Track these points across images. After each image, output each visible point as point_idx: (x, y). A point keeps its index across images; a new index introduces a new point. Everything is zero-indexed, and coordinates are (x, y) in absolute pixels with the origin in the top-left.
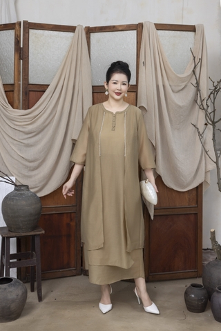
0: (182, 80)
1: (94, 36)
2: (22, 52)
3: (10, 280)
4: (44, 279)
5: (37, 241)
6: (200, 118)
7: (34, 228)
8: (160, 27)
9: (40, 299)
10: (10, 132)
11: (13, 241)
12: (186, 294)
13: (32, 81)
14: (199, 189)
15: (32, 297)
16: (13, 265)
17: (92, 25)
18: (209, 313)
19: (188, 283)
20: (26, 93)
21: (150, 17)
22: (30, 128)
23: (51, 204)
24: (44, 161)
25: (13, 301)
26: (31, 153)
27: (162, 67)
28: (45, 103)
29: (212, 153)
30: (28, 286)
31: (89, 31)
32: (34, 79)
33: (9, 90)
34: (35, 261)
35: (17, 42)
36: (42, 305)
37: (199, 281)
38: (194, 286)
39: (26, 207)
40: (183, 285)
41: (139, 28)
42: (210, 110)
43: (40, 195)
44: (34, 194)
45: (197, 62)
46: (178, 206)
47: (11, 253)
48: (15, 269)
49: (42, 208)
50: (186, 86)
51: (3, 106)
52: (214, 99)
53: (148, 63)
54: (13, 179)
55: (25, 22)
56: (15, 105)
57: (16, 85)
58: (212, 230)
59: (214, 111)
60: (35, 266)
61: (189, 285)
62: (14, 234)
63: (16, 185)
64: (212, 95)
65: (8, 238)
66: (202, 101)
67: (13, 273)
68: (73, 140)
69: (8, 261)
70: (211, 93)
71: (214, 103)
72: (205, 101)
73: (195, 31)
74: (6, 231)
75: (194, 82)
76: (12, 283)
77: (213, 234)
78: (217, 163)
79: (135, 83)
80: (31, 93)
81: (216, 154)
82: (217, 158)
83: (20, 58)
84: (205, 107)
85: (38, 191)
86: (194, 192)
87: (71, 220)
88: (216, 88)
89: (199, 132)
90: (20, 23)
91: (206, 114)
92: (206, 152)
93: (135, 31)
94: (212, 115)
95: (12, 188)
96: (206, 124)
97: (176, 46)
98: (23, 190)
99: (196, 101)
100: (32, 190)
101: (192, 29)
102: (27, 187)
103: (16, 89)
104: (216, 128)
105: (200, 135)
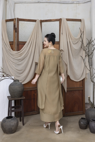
0: (76, 39)
1: (43, 23)
2: (16, 30)
3: (12, 117)
4: (25, 116)
5: (22, 101)
6: (83, 54)
7: (21, 96)
8: (68, 20)
9: (23, 124)
10: (12, 60)
11: (13, 102)
12: (79, 122)
13: (20, 40)
15: (20, 123)
16: (13, 111)
17: (42, 19)
18: (88, 130)
20: (18, 45)
21: (64, 16)
22: (19, 58)
23: (27, 87)
24: (25, 70)
25: (13, 126)
26: (20, 68)
27: (69, 35)
28: (25, 48)
29: (88, 67)
30: (19, 119)
31: (42, 21)
33: (11, 44)
34: (21, 109)
35: (14, 26)
36: (24, 127)
37: (84, 116)
38: (82, 118)
39: (18, 88)
40: (78, 118)
41: (60, 20)
42: (87, 51)
43: (23, 83)
45: (82, 33)
46: (75, 87)
47: (12, 106)
48: (14, 112)
49: (24, 88)
50: (78, 42)
51: (9, 50)
52: (89, 46)
53: (64, 33)
54: (13, 77)
55: (17, 18)
56: (14, 49)
57: (14, 42)
58: (89, 97)
59: (89, 51)
60: (21, 111)
61: (80, 118)
62: (13, 99)
63: (14, 80)
64: (88, 45)
65: (11, 100)
66: (84, 47)
67: (13, 114)
68: (36, 62)
69: (11, 109)
70: (87, 44)
71: (89, 48)
72: (85, 47)
73: (81, 21)
74: (10, 98)
75: (81, 40)
76: (13, 118)
77: (89, 98)
78: (90, 71)
79: (59, 41)
80: (20, 45)
81: (90, 67)
82: (90, 69)
83: (16, 32)
84: (85, 49)
85: (22, 82)
86: (82, 82)
87: (35, 93)
88: (89, 42)
89: (83, 59)
90: (16, 19)
91: (86, 52)
92: (86, 67)
93: (59, 22)
94: (88, 52)
95: (12, 81)
96: (86, 56)
97: (74, 27)
98: (17, 82)
99: (82, 47)
100: (20, 82)
101: (80, 20)
102: (18, 80)
103: (14, 43)
104: (90, 57)
105: (84, 60)
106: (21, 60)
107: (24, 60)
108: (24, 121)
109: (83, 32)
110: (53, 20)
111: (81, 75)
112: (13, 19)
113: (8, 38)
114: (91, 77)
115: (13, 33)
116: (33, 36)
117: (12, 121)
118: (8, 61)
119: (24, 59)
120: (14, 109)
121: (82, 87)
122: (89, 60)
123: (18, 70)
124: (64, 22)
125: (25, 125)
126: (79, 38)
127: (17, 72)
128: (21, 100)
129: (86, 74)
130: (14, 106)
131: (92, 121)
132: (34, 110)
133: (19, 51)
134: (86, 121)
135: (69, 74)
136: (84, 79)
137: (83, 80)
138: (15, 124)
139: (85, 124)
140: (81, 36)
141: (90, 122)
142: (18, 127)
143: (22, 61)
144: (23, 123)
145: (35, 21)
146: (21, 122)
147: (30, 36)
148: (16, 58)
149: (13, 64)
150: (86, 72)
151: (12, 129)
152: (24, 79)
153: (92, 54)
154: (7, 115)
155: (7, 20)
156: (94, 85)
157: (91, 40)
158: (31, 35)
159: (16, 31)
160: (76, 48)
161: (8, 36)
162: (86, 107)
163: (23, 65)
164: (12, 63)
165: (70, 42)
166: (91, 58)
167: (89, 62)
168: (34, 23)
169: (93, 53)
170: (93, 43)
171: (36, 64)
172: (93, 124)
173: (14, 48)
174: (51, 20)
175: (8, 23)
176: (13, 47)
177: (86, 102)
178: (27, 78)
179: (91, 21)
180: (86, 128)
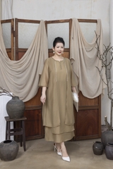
0: (91, 46)
1: (48, 25)
2: (15, 33)
3: (11, 141)
4: (27, 140)
5: (23, 123)
6: (100, 64)
7: (22, 117)
8: (80, 21)
9: (25, 150)
10: (10, 72)
11: (12, 123)
12: (94, 147)
13: (19, 47)
14: (99, 97)
15: (21, 149)
16: (12, 134)
17: (48, 20)
18: (104, 155)
19: (95, 141)
20: (17, 53)
21: (75, 16)
22: (19, 69)
23: (29, 105)
24: (26, 85)
25: (12, 151)
26: (20, 81)
27: (81, 40)
28: (26, 57)
29: (105, 80)
30: (19, 144)
31: (47, 23)
33: (9, 51)
34: (22, 132)
35: (12, 28)
36: (26, 153)
37: (100, 140)
38: (97, 142)
39: (18, 107)
40: (92, 142)
41: (70, 21)
42: (104, 60)
43: (24, 101)
44: (22, 101)
45: (98, 37)
46: (89, 105)
47: (11, 129)
48: (13, 136)
49: (25, 107)
50: (93, 49)
51: (6, 59)
52: (106, 55)
53: (75, 38)
54: (11, 94)
55: (16, 19)
56: (12, 58)
57: (12, 49)
59: (106, 60)
60: (22, 135)
62: (12, 120)
63: (12, 97)
65: (10, 122)
66: (100, 56)
67: (12, 138)
68: (39, 75)
69: (9, 133)
70: (105, 52)
71: (106, 57)
72: (102, 56)
74: (8, 119)
75: (97, 47)
77: (106, 118)
78: (107, 85)
79: (69, 48)
80: (19, 53)
82: (108, 82)
83: (14, 36)
84: (102, 58)
85: (23, 99)
86: (97, 99)
87: (39, 113)
88: (107, 50)
89: (99, 70)
90: (14, 19)
91: (102, 62)
92: (103, 80)
93: (69, 23)
94: (105, 62)
96: (102, 67)
97: (88, 30)
98: (16, 99)
99: (97, 56)
100: (20, 99)
101: (96, 21)
102: (18, 97)
103: (12, 51)
104: (107, 68)
105: (100, 72)
107: (25, 72)
108: (25, 146)
109: (100, 36)
110: (61, 21)
111: (96, 91)
112: (11, 20)
113: (5, 44)
114: (109, 92)
115: (10, 38)
116: (36, 42)
117: (11, 146)
118: (5, 73)
119: (25, 70)
120: (13, 132)
121: (97, 105)
122: (106, 71)
123: (17, 85)
124: (75, 23)
125: (27, 151)
126: (94, 44)
127: (16, 87)
128: (21, 121)
129: (102, 90)
130: (13, 128)
132: (38, 134)
133: (18, 60)
134: (102, 145)
135: (81, 89)
136: (100, 95)
138: (15, 149)
139: (101, 149)
140: (96, 42)
141: (107, 146)
142: (18, 154)
143: (22, 73)
144: (24, 148)
145: (38, 22)
147: (33, 42)
148: (15, 70)
150: (102, 86)
151: (10, 155)
152: (25, 96)
153: (110, 64)
154: (4, 140)
155: (3, 21)
156: (112, 103)
157: (108, 47)
158: (34, 40)
160: (90, 57)
161: (5, 42)
162: (103, 130)
163: (24, 78)
164: (11, 75)
165: (82, 49)
166: (109, 70)
167: (106, 74)
168: (37, 24)
170: (111, 50)
172: (110, 149)
174: (58, 21)
175: (3, 24)
176: (11, 55)
177: (102, 124)
178: (29, 95)
179: (110, 22)
180: (101, 154)
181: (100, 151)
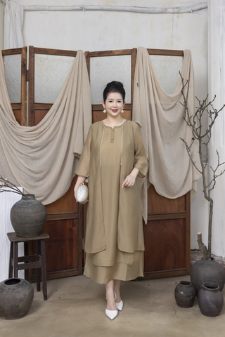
0: (172, 99)
1: (92, 60)
2: (28, 75)
3: (18, 281)
4: (49, 279)
5: (43, 245)
6: (187, 133)
7: (40, 233)
8: (152, 52)
9: (46, 298)
10: (18, 147)
11: (21, 246)
12: (176, 291)
13: (37, 100)
14: (187, 196)
15: (38, 296)
16: (21, 267)
17: (91, 50)
18: (196, 308)
19: (178, 280)
20: (32, 112)
21: (143, 44)
22: (36, 142)
23: (55, 212)
24: (48, 173)
25: (21, 300)
26: (37, 166)
27: (154, 88)
28: (49, 120)
29: (199, 165)
30: (34, 285)
31: (89, 55)
32: (39, 99)
33: (16, 108)
34: (41, 263)
35: (24, 65)
36: (47, 303)
37: (187, 279)
38: (183, 283)
39: (33, 214)
40: (174, 283)
41: (133, 53)
42: (196, 126)
43: (45, 203)
44: (40, 203)
45: (185, 83)
46: (169, 211)
47: (19, 256)
48: (23, 271)
49: (46, 215)
50: (175, 105)
51: (11, 123)
52: (201, 116)
53: (142, 84)
54: (21, 189)
55: (31, 47)
56: (22, 122)
57: (23, 104)
58: (199, 233)
59: (200, 127)
60: (40, 268)
61: (178, 282)
62: (21, 239)
63: (23, 195)
64: (198, 113)
65: (17, 243)
66: (189, 118)
67: (21, 274)
68: (75, 153)
69: (16, 264)
70: (198, 111)
71: (200, 120)
72: (192, 118)
73: (183, 55)
74: (14, 236)
75: (183, 101)
76: (20, 283)
77: (200, 236)
78: (203, 173)
79: (130, 102)
80: (36, 111)
81: (202, 165)
82: (203, 168)
83: (26, 80)
84: (192, 123)
85: (43, 200)
86: (183, 199)
87: (73, 225)
88: (202, 106)
89: (187, 146)
90: (26, 48)
91: (193, 130)
92: (194, 164)
93: (130, 56)
94: (198, 130)
95: (19, 197)
96: (193, 139)
97: (166, 69)
98: (29, 199)
99: (184, 118)
100: (38, 199)
101: (181, 54)
102: (33, 196)
103: (23, 108)
104: (202, 142)
105: (188, 148)
106: (39, 148)
107: (47, 148)
108: (46, 289)
109: (188, 81)
110: (117, 53)
111: (182, 184)
112: (21, 49)
113: (9, 95)
114: (205, 187)
115: (20, 83)
116: (69, 90)
117: (18, 290)
118: (9, 150)
119: (47, 145)
120: (23, 263)
121: (183, 211)
122: (200, 148)
123: (32, 172)
124: (143, 56)
125: (50, 299)
126: (179, 97)
127: (30, 176)
128: (39, 241)
129: (193, 182)
130: (23, 256)
131: (204, 289)
132: (71, 266)
133: (34, 125)
134: (192, 289)
135: (154, 181)
136: (189, 193)
137: (185, 195)
138: (27, 297)
139: (190, 296)
140: (182, 92)
141: (202, 291)
142: (33, 304)
143: (41, 149)
144: (44, 294)
145: (73, 54)
146: (41, 293)
147: (62, 91)
148: (27, 144)
149: (21, 158)
150: (193, 176)
151: (17, 307)
152: (47, 193)
153: (207, 133)
154: (5, 277)
155: (6, 51)
156: (211, 207)
157: (205, 101)
158: (64, 88)
159: (26, 78)
160: (170, 121)
161: (9, 91)
162: (193, 259)
163: (45, 159)
164: (19, 154)
165: (156, 105)
166: (206, 144)
167: (200, 152)
168: (71, 59)
169: (210, 131)
170: (210, 108)
171: (77, 157)
172: (207, 295)
173: (24, 119)
174: (111, 51)
175: (7, 57)
176: (20, 115)
177: (192, 248)
178: (55, 191)
179: (207, 56)
180: (191, 306)
181: (190, 299)
